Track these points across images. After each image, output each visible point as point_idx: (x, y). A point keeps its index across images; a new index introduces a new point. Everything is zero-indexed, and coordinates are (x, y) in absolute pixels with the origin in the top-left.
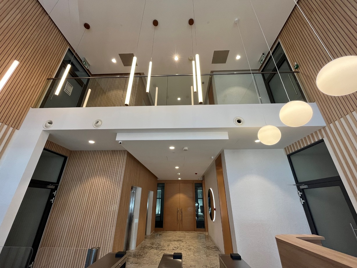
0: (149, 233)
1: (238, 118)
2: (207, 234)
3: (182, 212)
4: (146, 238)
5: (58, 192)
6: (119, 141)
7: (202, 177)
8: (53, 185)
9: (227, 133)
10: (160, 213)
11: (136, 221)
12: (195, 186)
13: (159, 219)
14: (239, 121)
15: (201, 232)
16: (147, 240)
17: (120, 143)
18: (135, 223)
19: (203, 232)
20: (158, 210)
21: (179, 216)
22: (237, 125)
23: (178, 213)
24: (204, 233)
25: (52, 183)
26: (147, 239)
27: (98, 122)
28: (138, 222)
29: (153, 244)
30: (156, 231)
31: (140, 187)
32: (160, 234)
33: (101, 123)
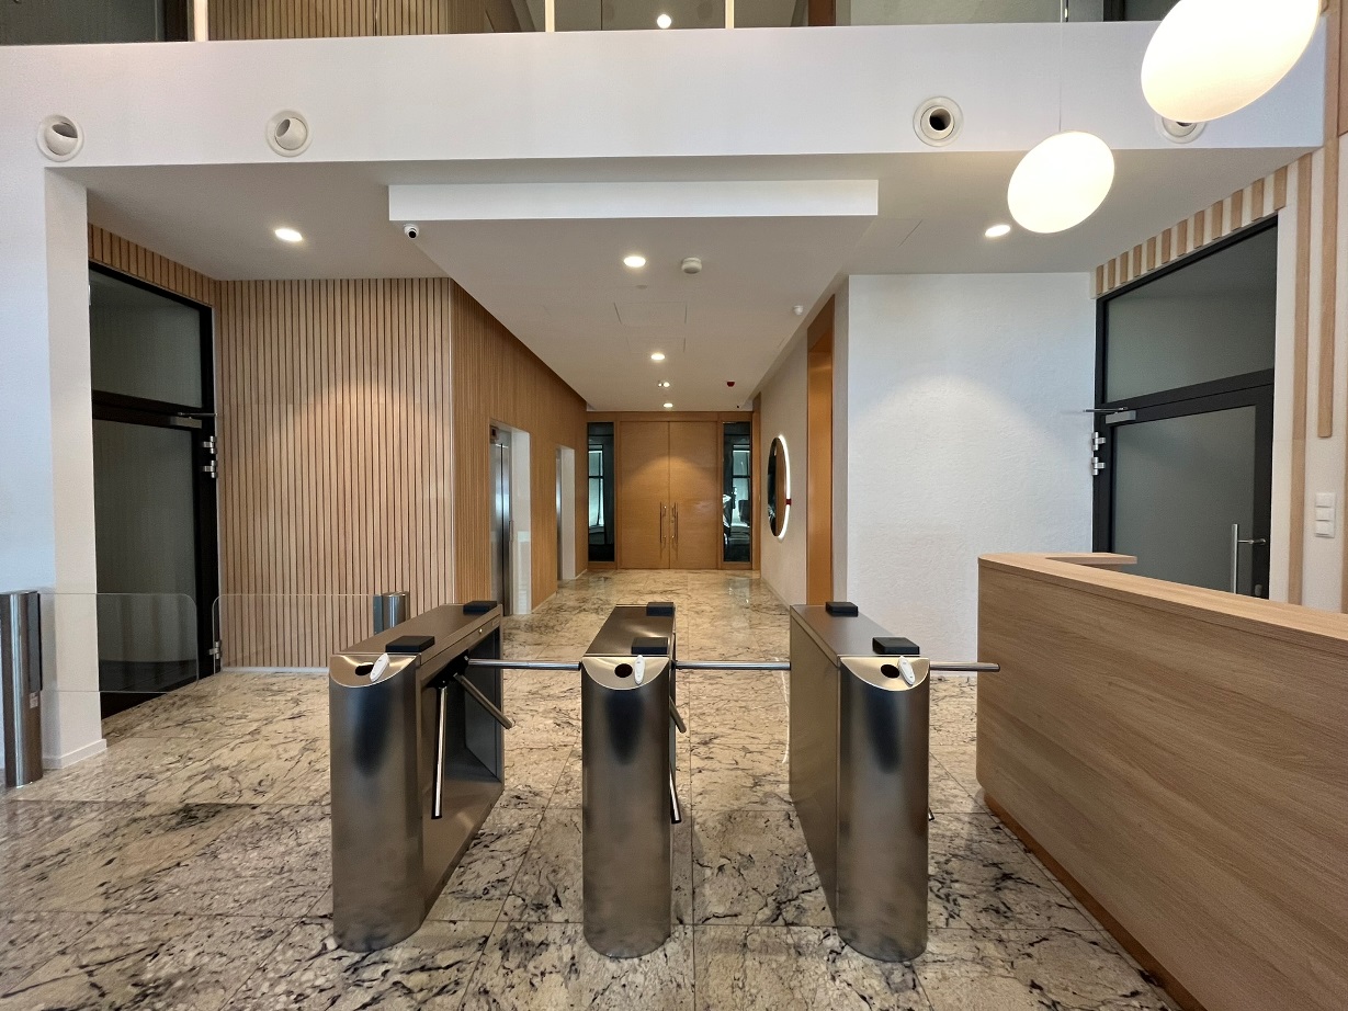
0: (570, 573)
1: (939, 101)
2: (755, 575)
3: (676, 517)
4: (560, 587)
5: (220, 441)
6: (403, 224)
7: (751, 402)
8: (193, 417)
9: (876, 182)
10: (602, 523)
11: (522, 538)
12: (725, 435)
13: (600, 541)
14: (939, 122)
15: (738, 572)
16: (566, 592)
17: (412, 234)
18: (519, 545)
19: (742, 572)
20: (596, 514)
21: (665, 525)
22: (926, 140)
23: (666, 519)
24: (747, 573)
25: (188, 411)
26: (564, 590)
27: (286, 124)
28: (529, 540)
29: (585, 601)
30: (591, 570)
31: (523, 428)
32: (606, 579)
33: (302, 129)
